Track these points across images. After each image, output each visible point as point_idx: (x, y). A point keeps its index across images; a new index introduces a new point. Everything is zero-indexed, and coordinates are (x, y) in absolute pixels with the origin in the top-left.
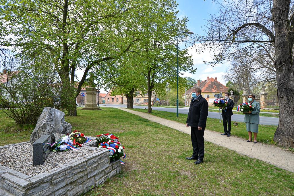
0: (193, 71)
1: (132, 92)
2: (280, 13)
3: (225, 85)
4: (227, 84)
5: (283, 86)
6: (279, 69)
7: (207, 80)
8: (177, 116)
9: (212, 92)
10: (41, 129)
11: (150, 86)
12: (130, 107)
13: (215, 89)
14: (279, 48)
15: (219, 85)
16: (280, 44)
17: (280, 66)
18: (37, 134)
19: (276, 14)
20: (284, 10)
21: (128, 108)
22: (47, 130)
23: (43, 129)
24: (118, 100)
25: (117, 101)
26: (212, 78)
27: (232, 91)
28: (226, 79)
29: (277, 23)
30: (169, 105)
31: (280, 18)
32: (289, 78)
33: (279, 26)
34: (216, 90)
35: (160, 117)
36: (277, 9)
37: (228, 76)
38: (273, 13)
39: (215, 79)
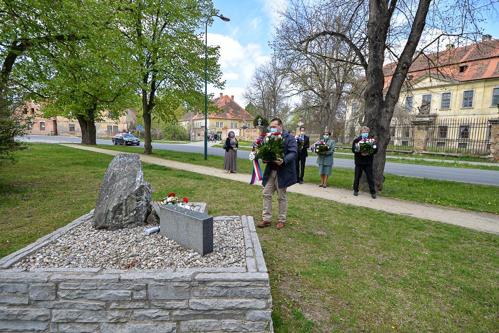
0: (221, 85)
1: (91, 112)
2: (377, 31)
3: (244, 108)
4: (246, 107)
5: (374, 122)
6: (371, 102)
7: (219, 99)
8: (206, 158)
9: (226, 119)
10: (133, 196)
11: (148, 103)
12: (89, 142)
13: (231, 114)
14: (372, 76)
15: (237, 108)
16: (373, 71)
17: (373, 98)
18: (124, 207)
19: (373, 31)
20: (382, 28)
21: (84, 143)
22: (143, 197)
23: (137, 195)
24: (43, 126)
25: (42, 129)
26: (227, 96)
27: (260, 119)
28: (246, 99)
29: (373, 43)
30: (161, 138)
31: (377, 38)
32: (381, 114)
33: (375, 48)
34: (232, 116)
35: (178, 161)
36: (374, 23)
37: (250, 95)
38: (370, 28)
39: (231, 97)
